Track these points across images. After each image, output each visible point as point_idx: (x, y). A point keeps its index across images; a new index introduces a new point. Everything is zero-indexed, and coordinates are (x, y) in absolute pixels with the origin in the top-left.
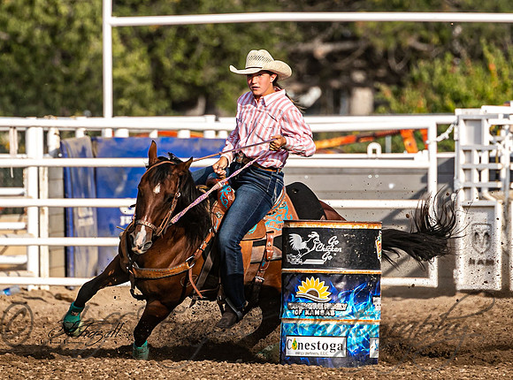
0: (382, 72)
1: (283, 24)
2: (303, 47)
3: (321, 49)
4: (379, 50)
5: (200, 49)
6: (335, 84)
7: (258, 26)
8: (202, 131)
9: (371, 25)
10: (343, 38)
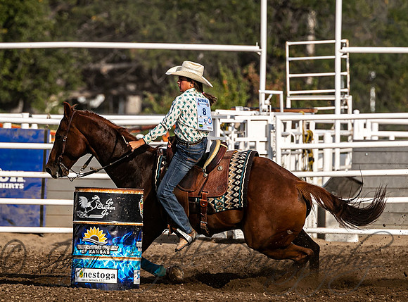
0: (148, 84)
1: (79, 50)
2: (92, 66)
3: (106, 68)
4: (146, 69)
5: (20, 66)
6: (114, 92)
7: (61, 50)
8: (20, 124)
9: (141, 51)
10: (121, 61)
